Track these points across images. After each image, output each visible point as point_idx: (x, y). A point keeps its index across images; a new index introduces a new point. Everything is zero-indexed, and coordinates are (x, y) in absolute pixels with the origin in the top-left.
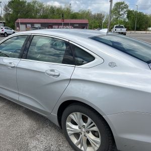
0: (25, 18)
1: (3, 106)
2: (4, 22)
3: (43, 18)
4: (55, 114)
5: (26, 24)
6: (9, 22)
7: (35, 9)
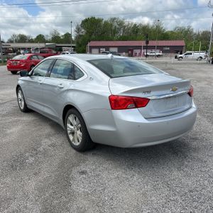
0: (99, 40)
1: (34, 120)
2: (74, 45)
3: (123, 40)
4: (61, 118)
5: (99, 47)
6: (80, 46)
7: (113, 28)
